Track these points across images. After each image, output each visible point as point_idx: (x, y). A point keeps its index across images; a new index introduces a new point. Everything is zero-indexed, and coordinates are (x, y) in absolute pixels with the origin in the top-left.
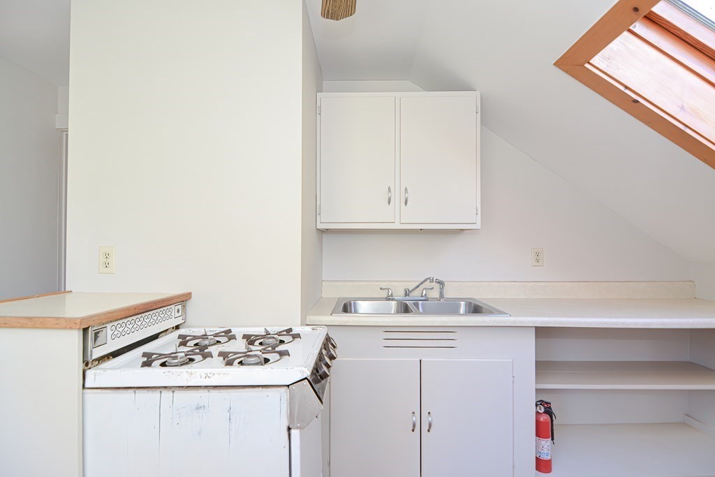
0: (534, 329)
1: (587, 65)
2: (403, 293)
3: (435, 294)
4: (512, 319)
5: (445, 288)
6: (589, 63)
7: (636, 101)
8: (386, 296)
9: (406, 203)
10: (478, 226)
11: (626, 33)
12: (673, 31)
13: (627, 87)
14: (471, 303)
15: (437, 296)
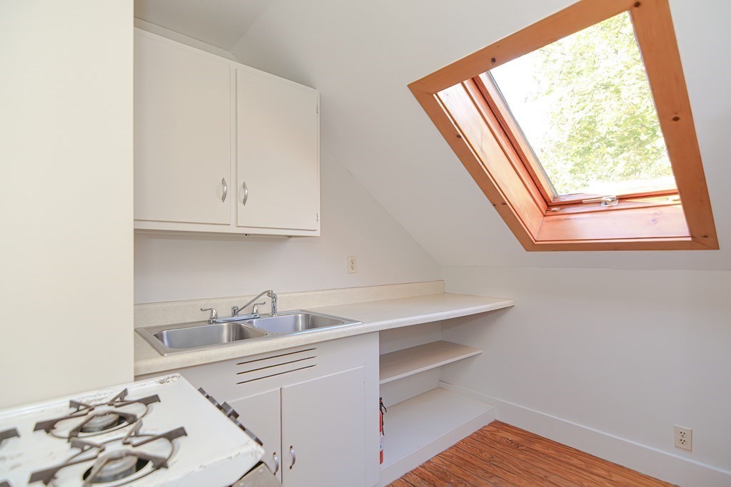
0: (378, 334)
1: (434, 95)
2: (230, 312)
3: (267, 309)
4: (366, 325)
5: (277, 301)
6: (436, 94)
7: (459, 136)
8: (208, 318)
9: (244, 202)
10: (318, 234)
11: (460, 85)
12: (481, 88)
13: (455, 123)
14: (309, 315)
15: (269, 311)
